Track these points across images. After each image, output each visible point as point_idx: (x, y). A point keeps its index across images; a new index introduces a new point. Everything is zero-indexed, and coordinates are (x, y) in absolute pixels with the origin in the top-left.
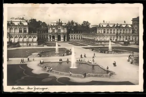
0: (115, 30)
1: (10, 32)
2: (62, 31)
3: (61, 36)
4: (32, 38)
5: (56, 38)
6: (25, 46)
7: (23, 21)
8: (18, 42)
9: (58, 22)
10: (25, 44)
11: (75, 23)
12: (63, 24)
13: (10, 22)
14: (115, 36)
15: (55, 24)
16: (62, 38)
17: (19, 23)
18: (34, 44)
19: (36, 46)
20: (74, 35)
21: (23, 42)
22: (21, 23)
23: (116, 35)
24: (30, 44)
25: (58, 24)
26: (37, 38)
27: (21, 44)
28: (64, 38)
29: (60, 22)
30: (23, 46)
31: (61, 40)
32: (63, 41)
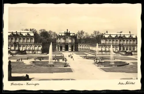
0: (118, 40)
1: (19, 41)
2: (70, 41)
3: (69, 46)
4: (38, 46)
5: (63, 48)
6: (31, 53)
7: (30, 32)
8: (25, 51)
9: (66, 32)
10: (31, 52)
11: (85, 33)
12: (71, 35)
13: (19, 33)
14: (118, 47)
15: (63, 34)
16: (70, 48)
17: (27, 34)
18: (39, 52)
19: (40, 54)
20: (82, 45)
21: (29, 50)
22: (28, 34)
23: (119, 45)
24: (35, 52)
25: (66, 35)
26: (41, 47)
27: (27, 52)
28: (72, 48)
29: (68, 32)
30: (29, 54)
31: (69, 50)
32: (71, 50)
